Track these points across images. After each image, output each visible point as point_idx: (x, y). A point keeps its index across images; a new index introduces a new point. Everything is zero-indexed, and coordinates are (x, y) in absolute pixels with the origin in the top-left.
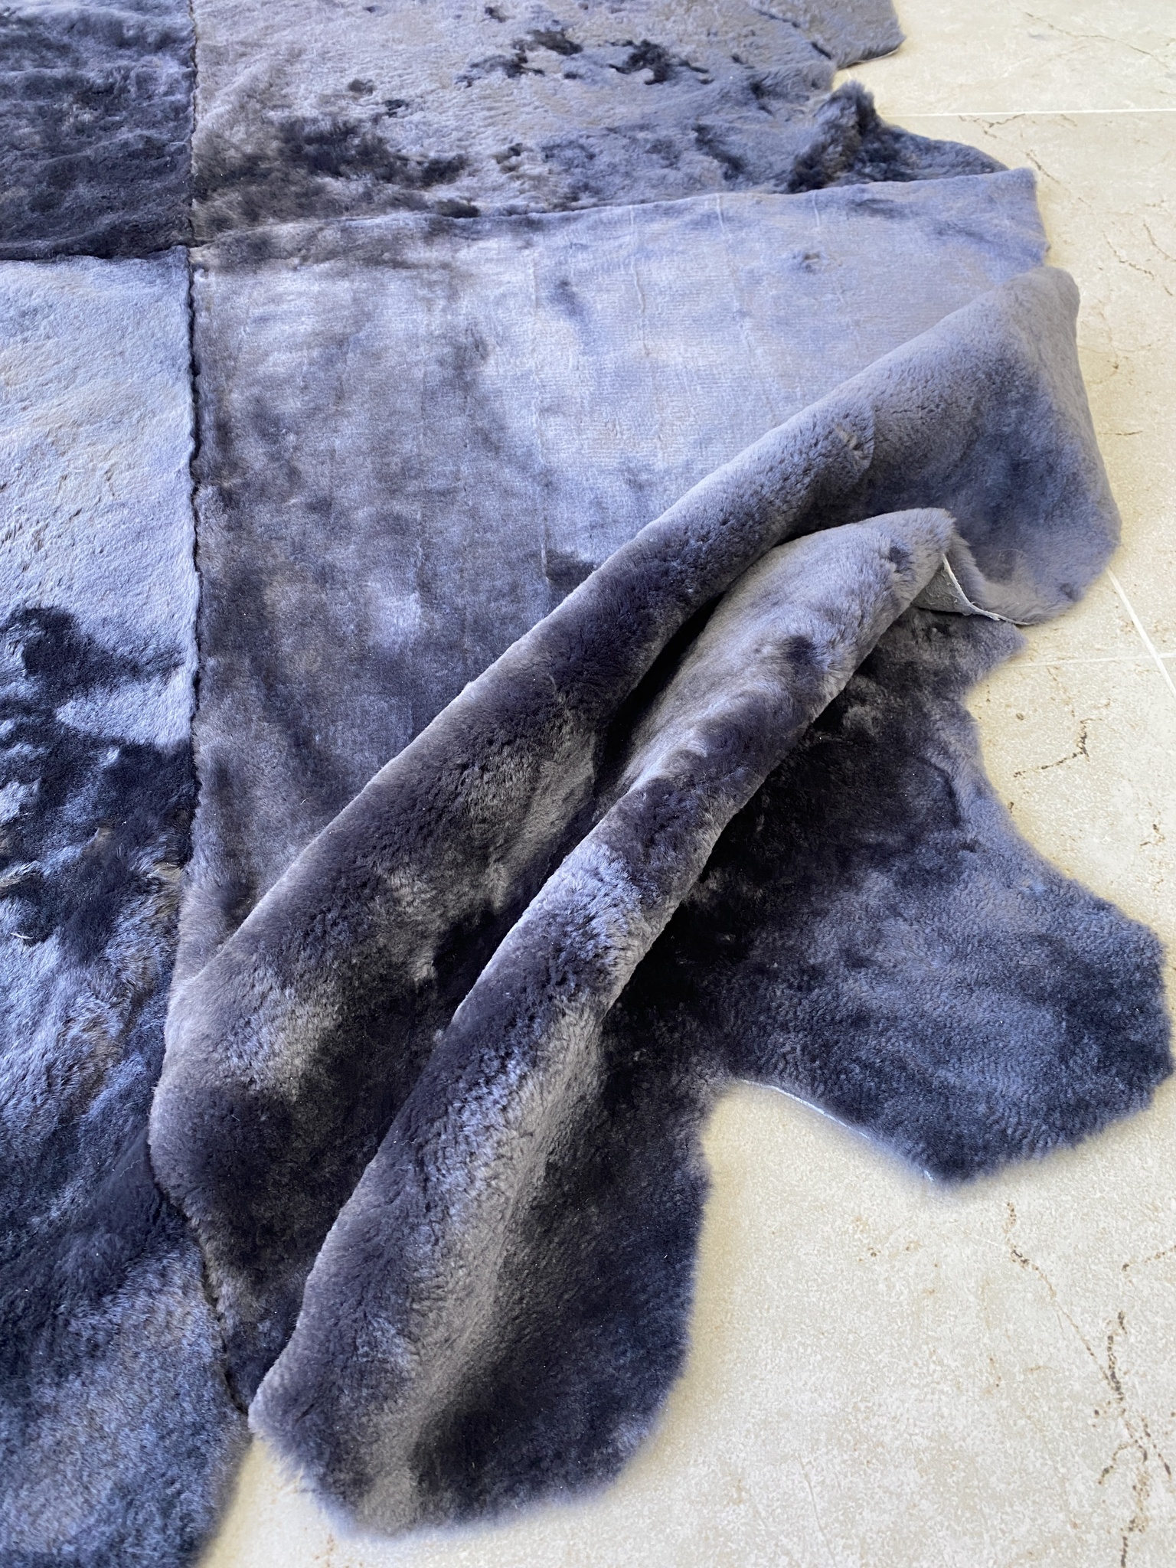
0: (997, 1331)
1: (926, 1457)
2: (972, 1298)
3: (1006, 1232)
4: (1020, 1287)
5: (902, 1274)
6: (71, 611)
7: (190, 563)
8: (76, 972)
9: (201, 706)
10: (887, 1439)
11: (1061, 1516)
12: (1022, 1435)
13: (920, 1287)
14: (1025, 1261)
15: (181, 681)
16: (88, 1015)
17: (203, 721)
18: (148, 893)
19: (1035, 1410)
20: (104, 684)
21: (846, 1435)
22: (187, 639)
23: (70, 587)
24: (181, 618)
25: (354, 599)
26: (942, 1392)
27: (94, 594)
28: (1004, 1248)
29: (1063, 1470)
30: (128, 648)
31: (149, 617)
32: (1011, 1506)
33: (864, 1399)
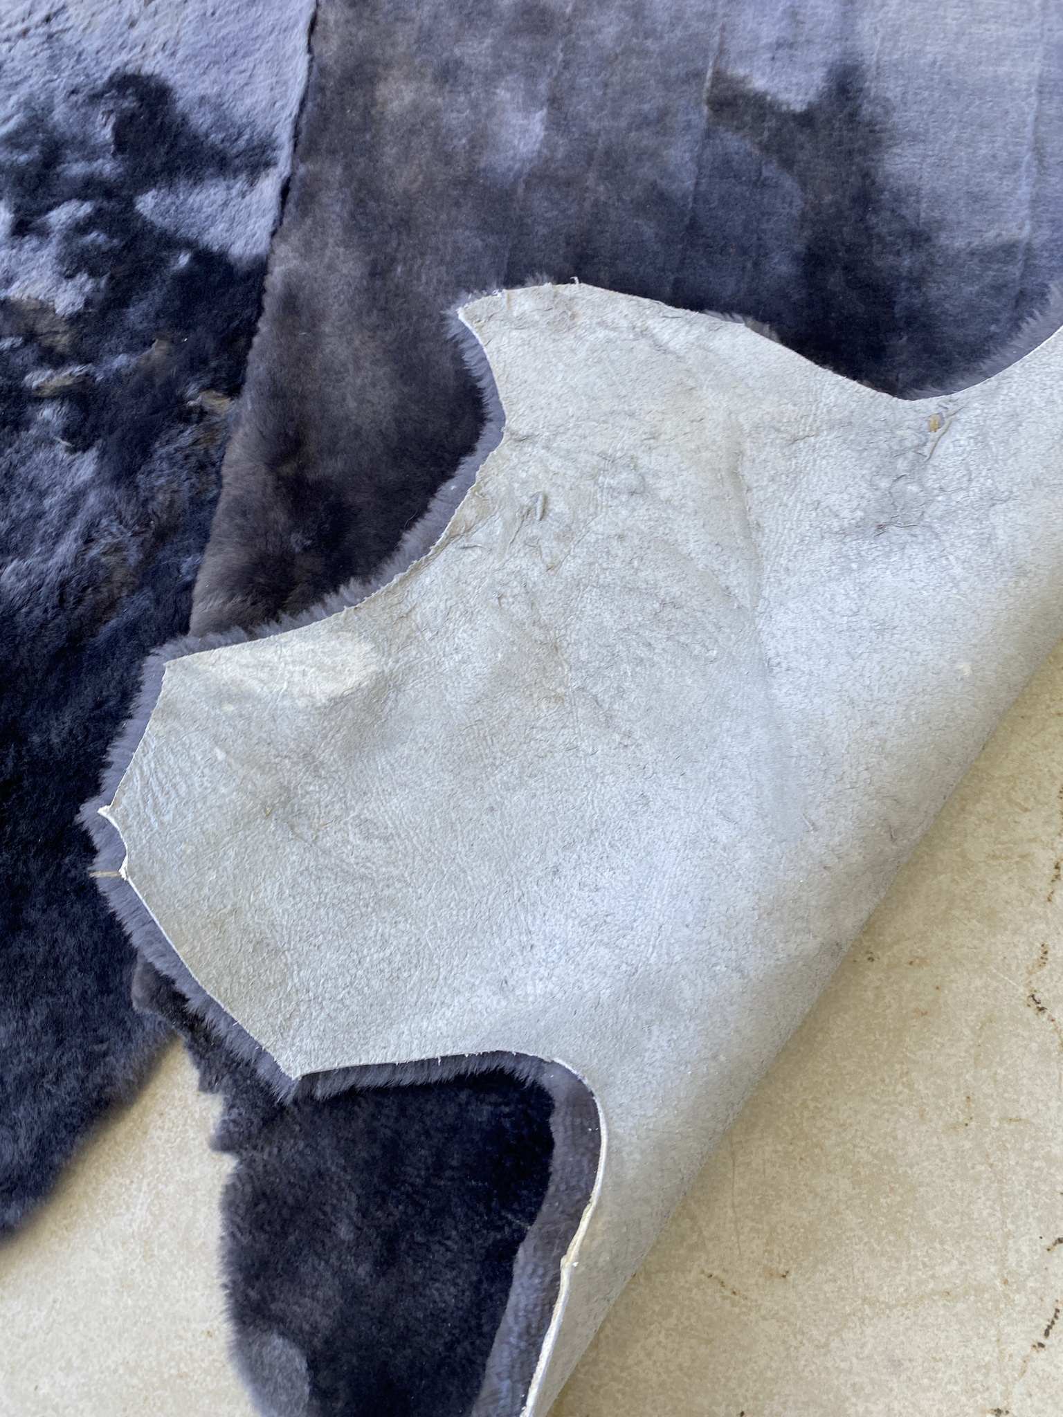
0: (984, 1072)
1: (864, 1172)
2: (967, 1032)
3: (1030, 973)
4: (1026, 1034)
5: (895, 987)
6: (170, 83)
7: (303, 42)
8: (107, 491)
9: (285, 221)
10: (828, 1143)
11: (993, 1269)
12: (977, 1181)
13: (913, 1005)
14: (1042, 1009)
15: (269, 187)
16: (109, 539)
17: (285, 239)
18: (187, 421)
19: (1000, 1160)
20: (189, 175)
21: (787, 1129)
22: (284, 135)
23: (173, 54)
24: (283, 108)
25: (474, 106)
26: (902, 1115)
27: (197, 65)
28: (1021, 990)
29: (1010, 1227)
30: (221, 136)
31: (248, 101)
32: (942, 1243)
33: (815, 1099)
